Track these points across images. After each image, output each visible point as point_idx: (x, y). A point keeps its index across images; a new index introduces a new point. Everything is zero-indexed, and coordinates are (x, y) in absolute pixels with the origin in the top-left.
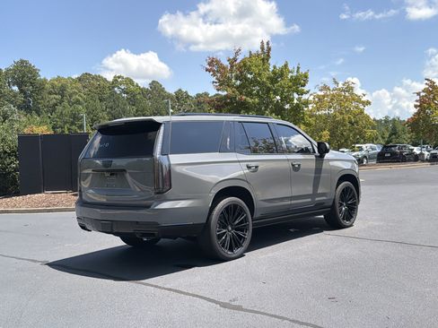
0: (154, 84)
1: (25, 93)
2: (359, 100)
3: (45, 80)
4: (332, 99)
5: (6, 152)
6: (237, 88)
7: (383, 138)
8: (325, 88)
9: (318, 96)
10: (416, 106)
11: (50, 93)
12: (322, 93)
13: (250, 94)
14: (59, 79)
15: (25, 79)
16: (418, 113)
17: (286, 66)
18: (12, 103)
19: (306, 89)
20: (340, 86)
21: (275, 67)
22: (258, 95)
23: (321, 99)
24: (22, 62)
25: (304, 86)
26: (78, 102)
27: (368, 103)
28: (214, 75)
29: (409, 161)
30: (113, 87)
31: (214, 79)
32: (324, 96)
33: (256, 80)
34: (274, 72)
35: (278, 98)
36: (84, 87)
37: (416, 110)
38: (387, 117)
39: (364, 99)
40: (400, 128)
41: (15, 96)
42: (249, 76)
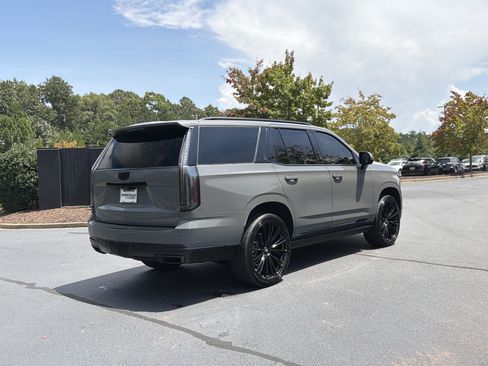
0: (185, 100)
1: (58, 110)
2: (384, 113)
3: (78, 96)
4: (357, 113)
5: (25, 167)
6: (259, 99)
7: (409, 152)
8: (350, 101)
9: (343, 110)
10: (441, 119)
11: (83, 110)
12: (347, 107)
13: (271, 106)
14: (92, 95)
15: (59, 95)
16: (443, 127)
17: (309, 77)
18: (45, 119)
19: (328, 101)
20: (366, 99)
21: (298, 79)
22: (279, 107)
23: (346, 113)
24: (55, 78)
25: (326, 97)
26: (110, 118)
27: (393, 116)
28: (235, 86)
29: (433, 174)
30: (145, 104)
31: (235, 91)
32: (350, 110)
33: (278, 92)
34: (296, 84)
35: (300, 110)
36: (117, 103)
37: (440, 124)
38: (413, 132)
39: (389, 112)
40: (425, 142)
41: (48, 113)
42: (271, 87)
